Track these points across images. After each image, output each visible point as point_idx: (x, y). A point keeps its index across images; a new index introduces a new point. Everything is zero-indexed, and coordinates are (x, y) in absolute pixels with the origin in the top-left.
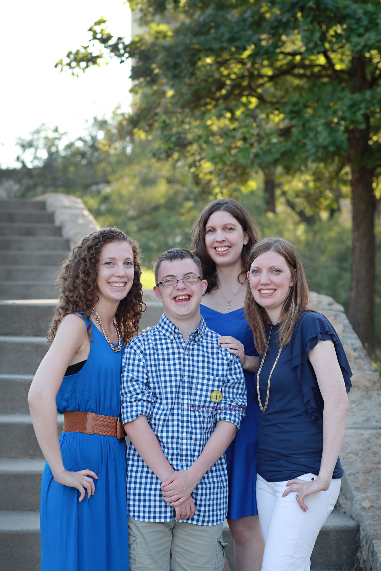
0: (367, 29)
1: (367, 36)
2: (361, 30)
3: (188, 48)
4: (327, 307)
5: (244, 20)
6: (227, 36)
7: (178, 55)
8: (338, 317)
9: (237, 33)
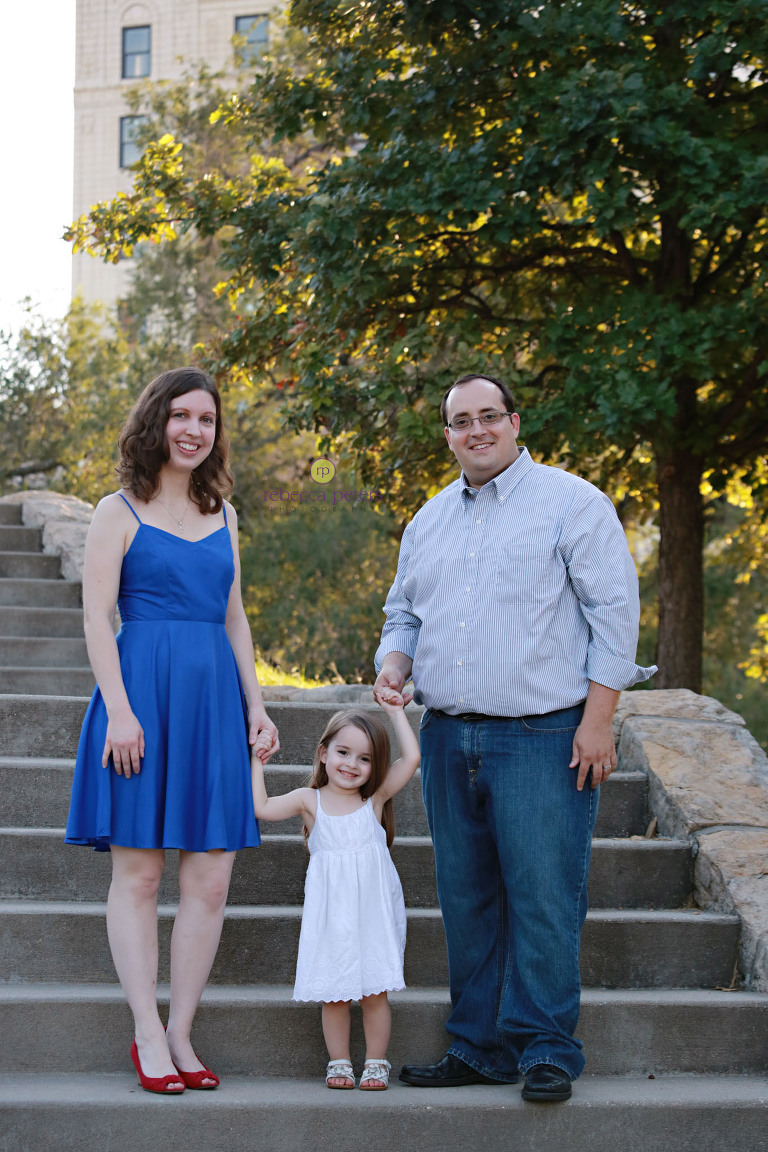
0: (719, 187)
1: (722, 198)
2: (709, 189)
3: (362, 211)
4: (715, 716)
5: (471, 160)
6: (438, 191)
7: (344, 224)
8: (737, 735)
9: (460, 184)
